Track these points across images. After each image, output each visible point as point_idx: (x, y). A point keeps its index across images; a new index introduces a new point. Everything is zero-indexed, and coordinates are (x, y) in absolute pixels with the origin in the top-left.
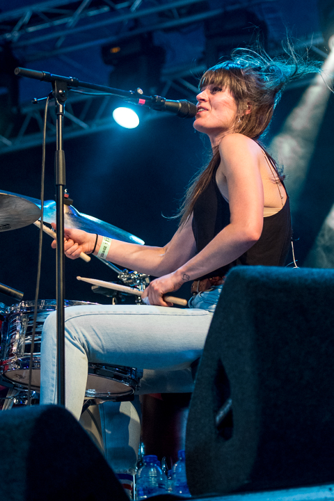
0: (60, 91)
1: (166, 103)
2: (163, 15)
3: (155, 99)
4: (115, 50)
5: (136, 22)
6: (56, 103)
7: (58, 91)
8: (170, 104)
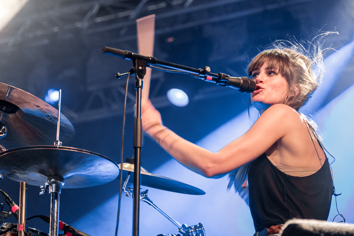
0: (140, 68)
1: (230, 80)
2: (212, 12)
3: (221, 76)
4: (170, 40)
5: (189, 17)
6: (136, 78)
7: (138, 68)
8: (233, 80)
